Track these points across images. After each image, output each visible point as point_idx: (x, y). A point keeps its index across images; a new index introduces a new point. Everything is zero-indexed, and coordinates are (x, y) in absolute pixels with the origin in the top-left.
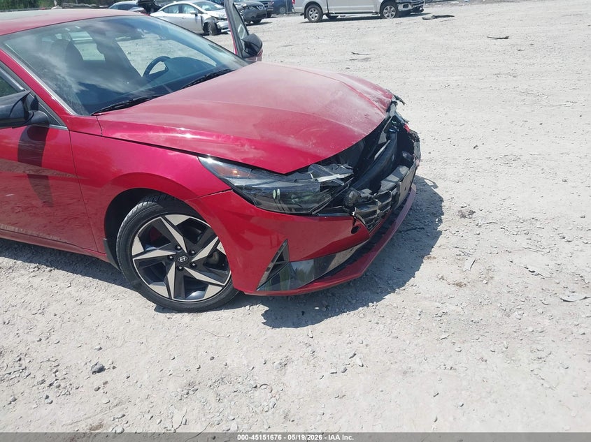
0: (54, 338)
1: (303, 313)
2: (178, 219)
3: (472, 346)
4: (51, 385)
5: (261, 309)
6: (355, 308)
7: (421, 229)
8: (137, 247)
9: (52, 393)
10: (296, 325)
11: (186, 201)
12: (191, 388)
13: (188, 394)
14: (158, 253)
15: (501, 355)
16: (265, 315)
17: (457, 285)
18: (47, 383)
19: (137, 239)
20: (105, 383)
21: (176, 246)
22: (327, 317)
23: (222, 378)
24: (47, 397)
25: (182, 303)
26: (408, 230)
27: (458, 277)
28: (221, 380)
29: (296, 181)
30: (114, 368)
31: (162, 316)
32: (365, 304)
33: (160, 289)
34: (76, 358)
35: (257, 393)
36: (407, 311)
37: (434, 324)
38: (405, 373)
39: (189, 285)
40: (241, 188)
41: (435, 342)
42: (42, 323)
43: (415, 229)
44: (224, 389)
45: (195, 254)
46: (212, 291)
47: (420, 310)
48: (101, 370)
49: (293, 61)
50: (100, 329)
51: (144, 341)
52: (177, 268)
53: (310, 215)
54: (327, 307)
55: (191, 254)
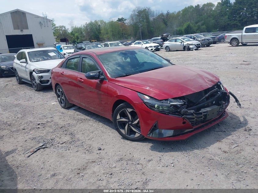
0: (93, 140)
1: (164, 149)
2: (130, 110)
3: (215, 171)
4: (87, 150)
5: (151, 145)
6: (182, 151)
7: (224, 132)
8: (118, 117)
9: (87, 152)
10: (159, 151)
11: (131, 105)
12: (121, 159)
13: (119, 161)
14: (124, 120)
15: (225, 176)
16: (152, 147)
17: (224, 152)
18: (86, 150)
19: (119, 114)
20: (100, 153)
21: (128, 118)
22: (171, 151)
23: (130, 159)
24: (85, 152)
25: (128, 137)
26: (218, 131)
27: (227, 149)
28: (130, 160)
29: (162, 102)
30: (104, 150)
31: (122, 140)
32: (186, 150)
33: (123, 131)
34: (96, 145)
35: (138, 166)
36: (199, 156)
37: (206, 161)
38: (186, 172)
39: (131, 132)
40: (146, 102)
41: (203, 166)
42: (91, 135)
43: (222, 131)
44: (130, 162)
45: (134, 122)
46: (137, 135)
47: (204, 156)
48: (100, 149)
49: (214, 63)
50: (105, 140)
51: (114, 145)
52: (128, 125)
53: (165, 114)
54: (172, 149)
55: (132, 122)
